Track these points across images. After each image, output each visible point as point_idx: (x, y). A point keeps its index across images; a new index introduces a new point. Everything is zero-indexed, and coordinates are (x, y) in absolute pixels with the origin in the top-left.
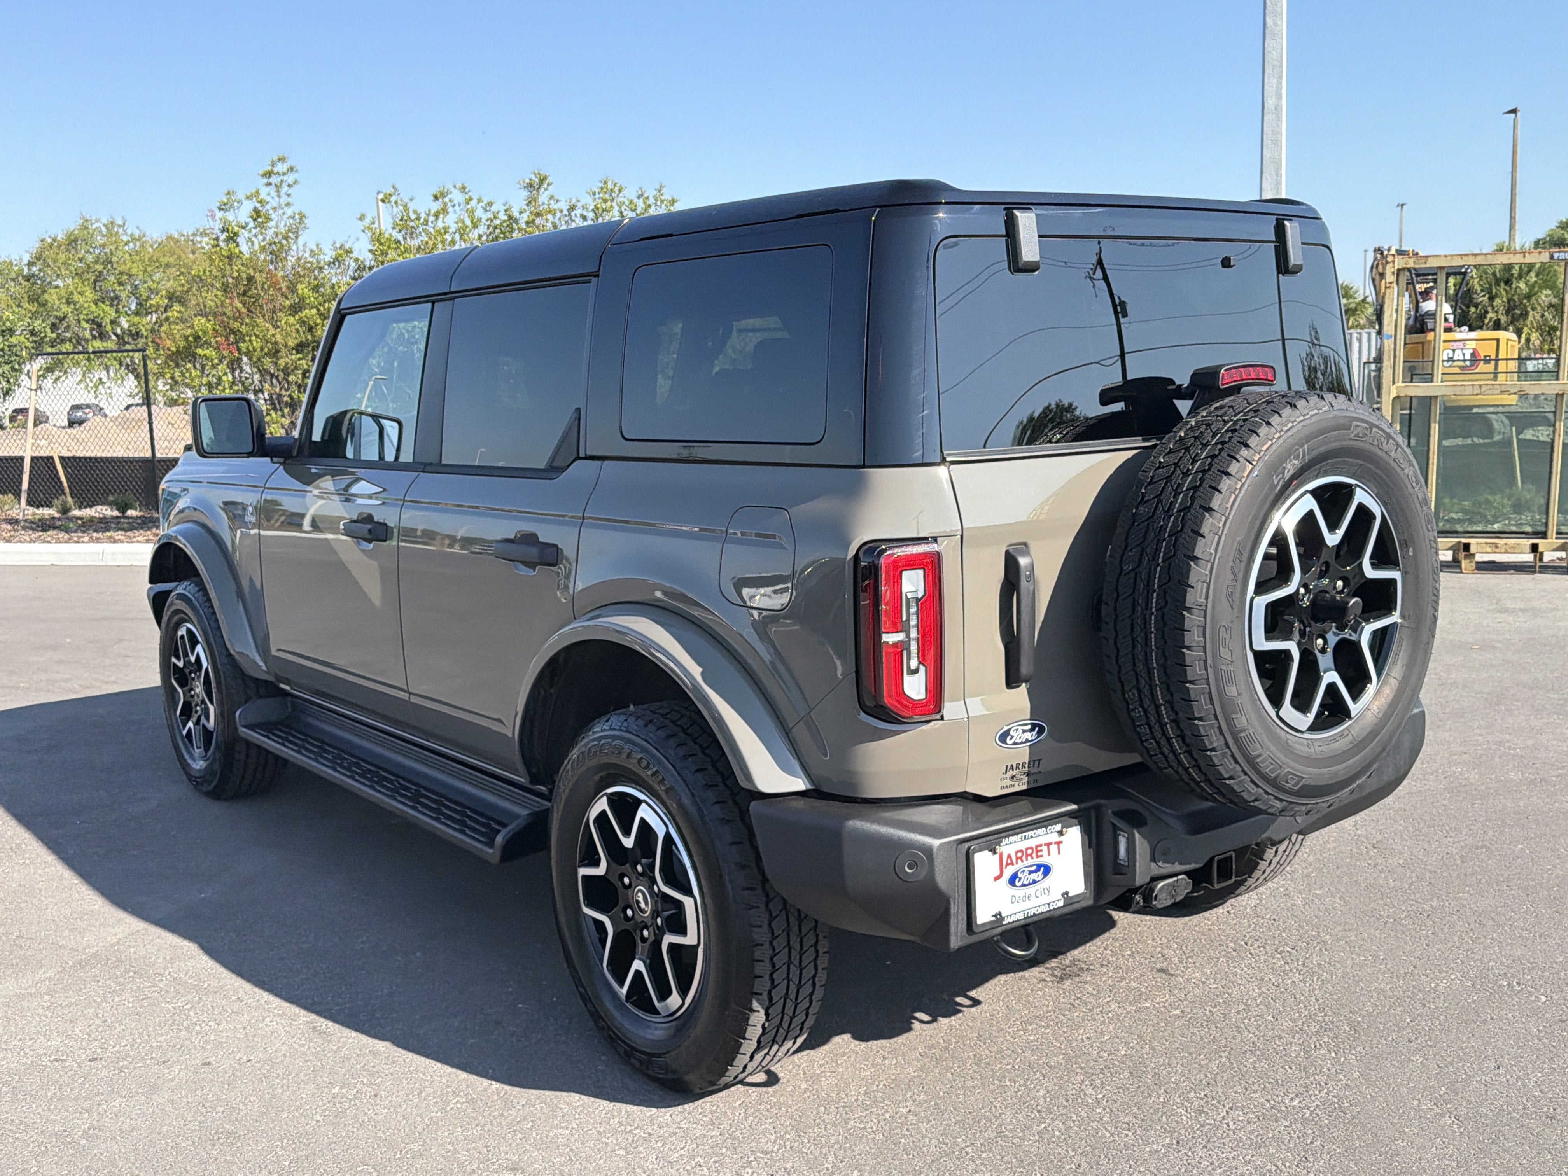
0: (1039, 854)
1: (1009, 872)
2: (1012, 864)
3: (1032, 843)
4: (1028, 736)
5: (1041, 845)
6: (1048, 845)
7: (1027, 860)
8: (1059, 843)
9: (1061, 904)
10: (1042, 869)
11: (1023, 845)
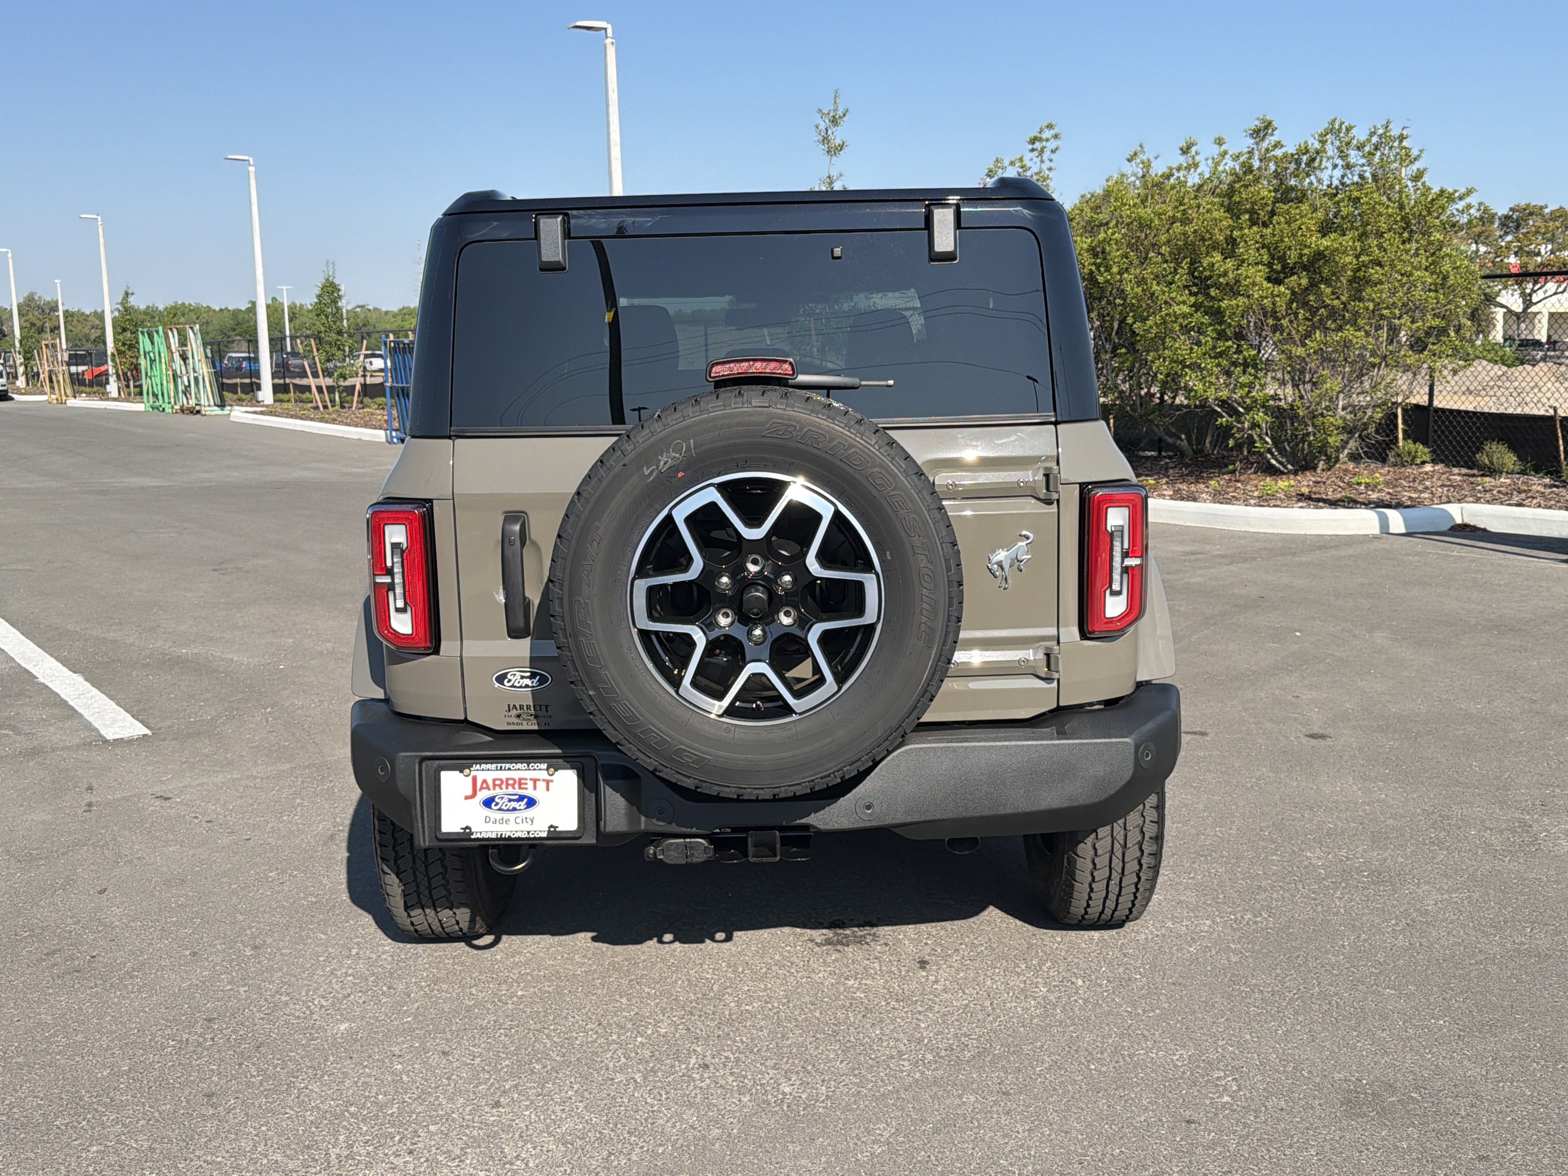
0: (523, 786)
1: (484, 795)
2: (488, 788)
3: (516, 775)
4: (528, 682)
5: (526, 779)
6: (535, 781)
7: (507, 788)
8: (548, 782)
9: (544, 835)
10: (526, 800)
11: (503, 775)
